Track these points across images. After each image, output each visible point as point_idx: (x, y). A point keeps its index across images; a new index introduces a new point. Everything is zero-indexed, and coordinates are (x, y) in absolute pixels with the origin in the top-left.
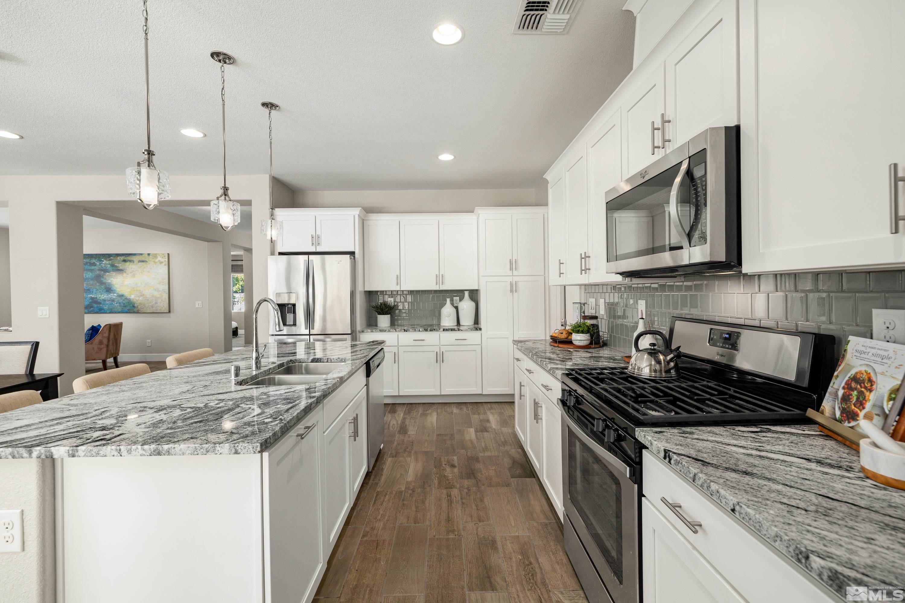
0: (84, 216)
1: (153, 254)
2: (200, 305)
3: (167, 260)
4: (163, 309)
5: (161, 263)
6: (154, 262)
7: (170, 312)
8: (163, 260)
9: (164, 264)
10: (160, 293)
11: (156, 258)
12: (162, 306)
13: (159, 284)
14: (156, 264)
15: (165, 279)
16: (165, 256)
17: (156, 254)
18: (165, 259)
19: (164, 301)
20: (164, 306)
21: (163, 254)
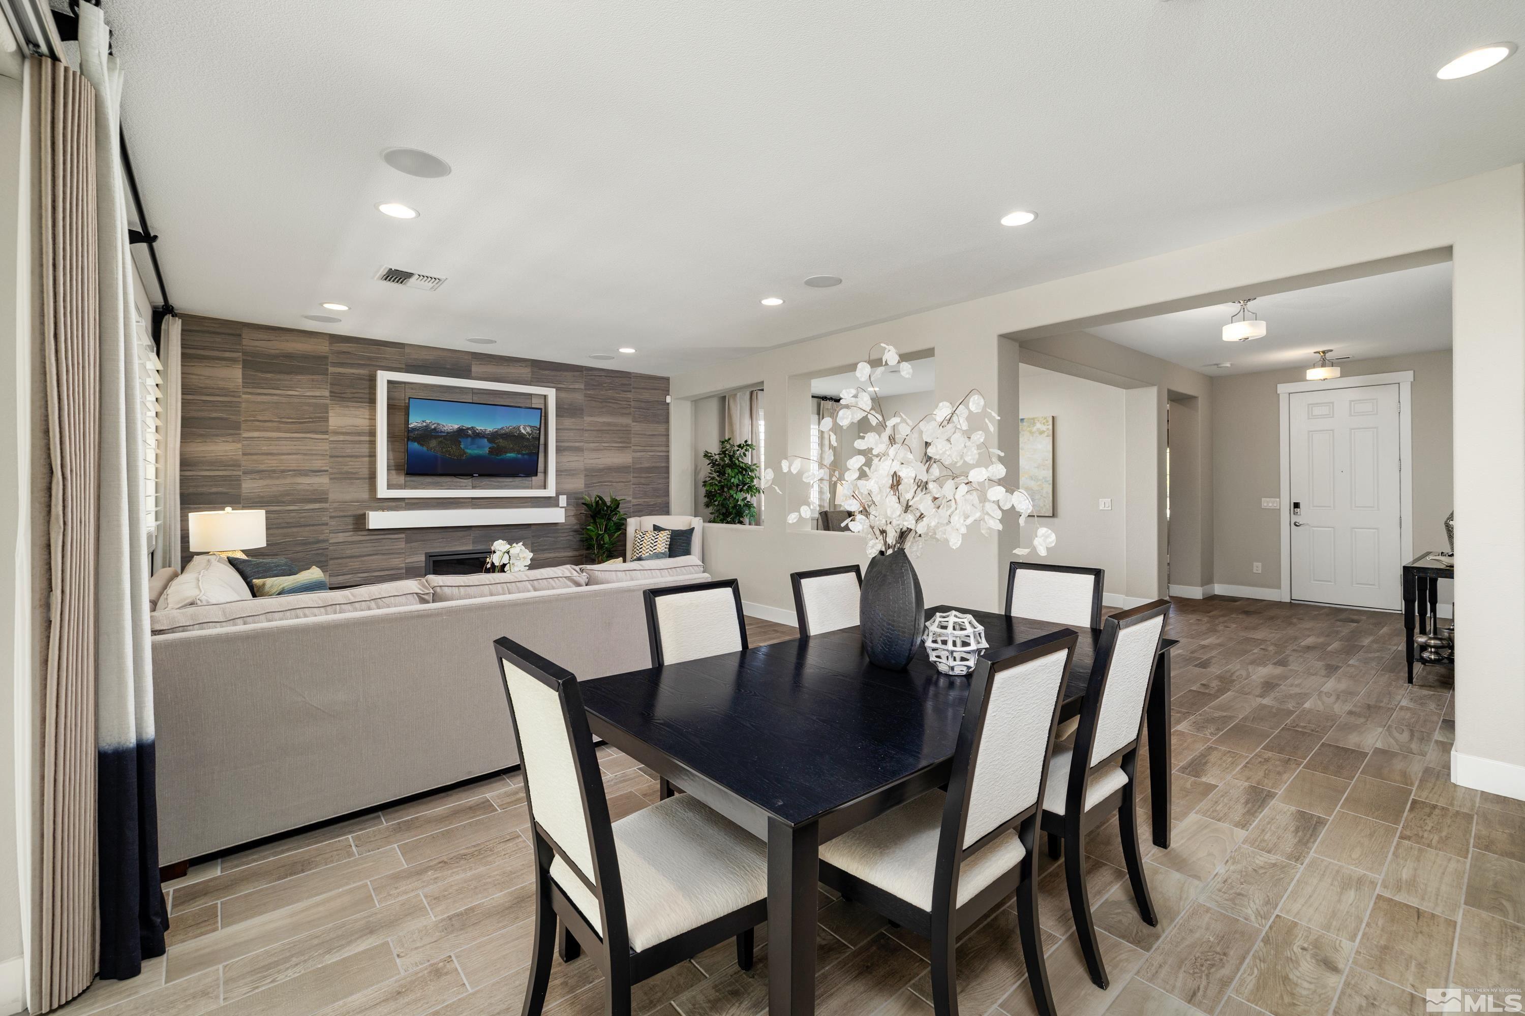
0: (1020, 364)
1: (1029, 419)
2: (1107, 505)
3: (1051, 427)
4: (1044, 510)
5: (1042, 433)
6: (1031, 433)
7: (1054, 515)
8: (1044, 428)
9: (1046, 434)
10: (1039, 483)
11: (1034, 426)
12: (1042, 505)
13: (1038, 467)
14: (1032, 436)
15: (1047, 460)
16: (1047, 422)
17: (1033, 419)
18: (1048, 427)
19: (1044, 497)
20: (1044, 505)
21: (1045, 418)
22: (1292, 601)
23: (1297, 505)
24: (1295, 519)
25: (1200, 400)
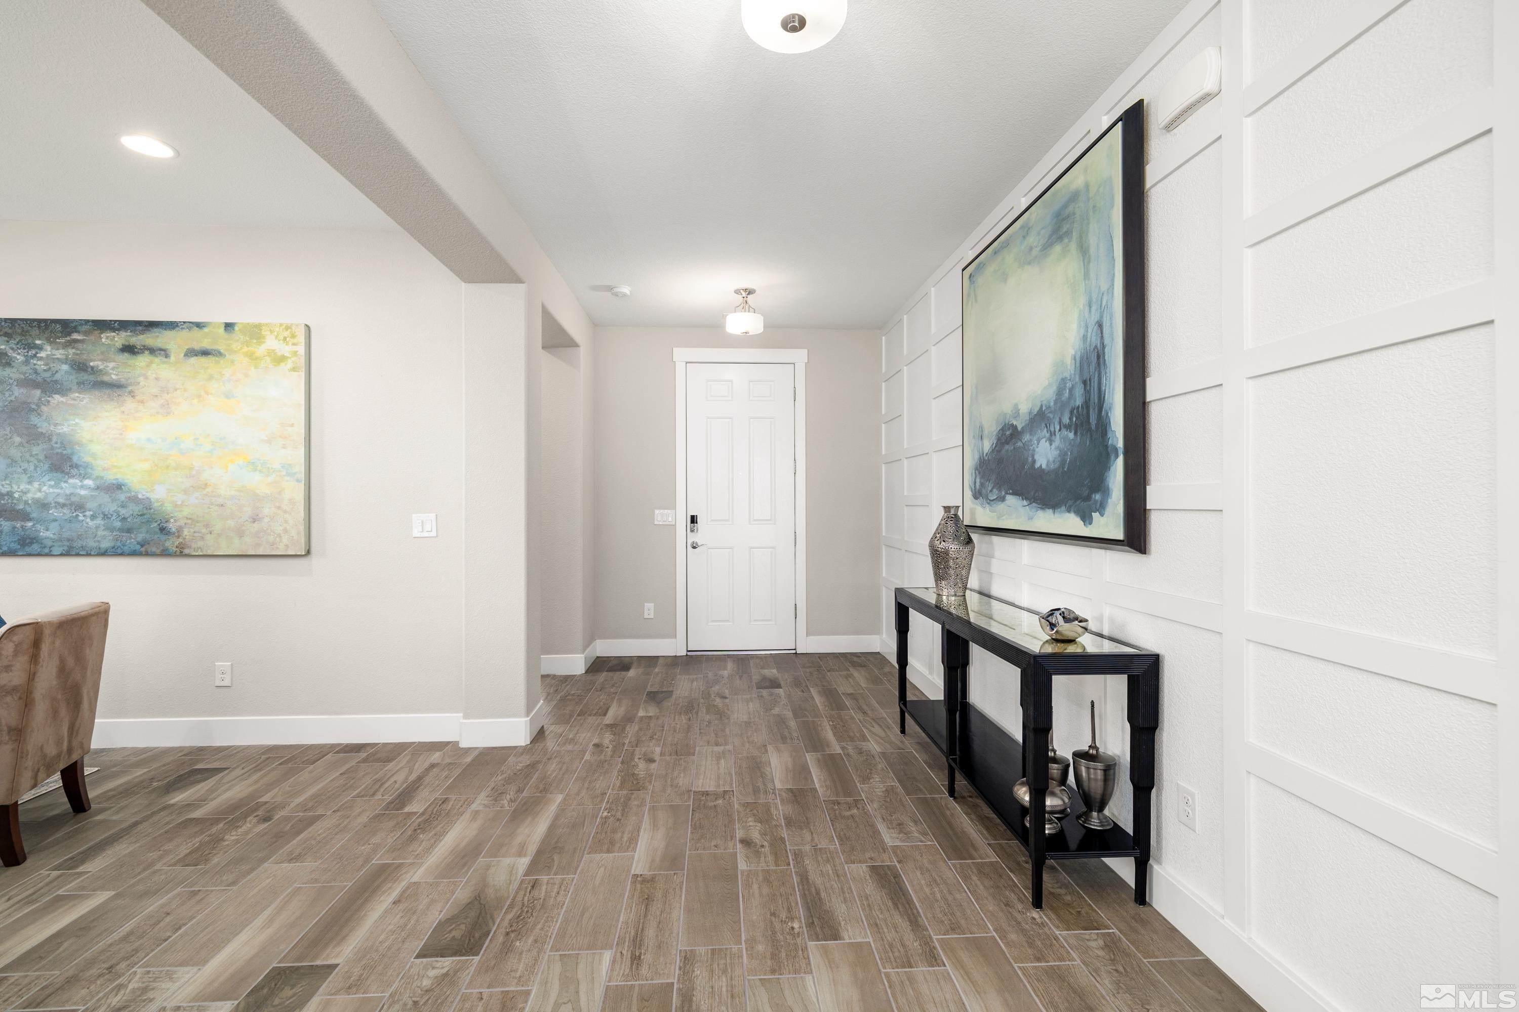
1: (246, 325)
2: (428, 528)
3: (300, 350)
4: (285, 540)
5: (280, 360)
6: (252, 357)
7: (308, 552)
8: (284, 350)
9: (290, 364)
10: (272, 478)
11: (260, 343)
12: (278, 528)
13: (269, 442)
14: (256, 367)
15: (292, 425)
16: (293, 336)
17: (258, 327)
18: (295, 348)
19: (285, 512)
20: (285, 531)
21: (287, 328)
22: (689, 653)
23: (694, 520)
24: (692, 538)
25: (582, 348)
